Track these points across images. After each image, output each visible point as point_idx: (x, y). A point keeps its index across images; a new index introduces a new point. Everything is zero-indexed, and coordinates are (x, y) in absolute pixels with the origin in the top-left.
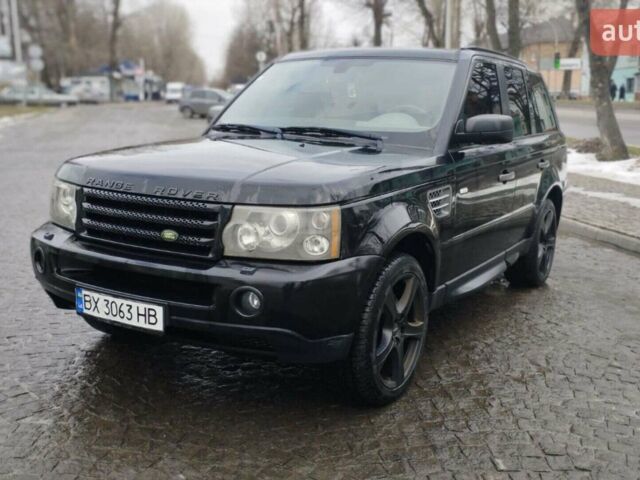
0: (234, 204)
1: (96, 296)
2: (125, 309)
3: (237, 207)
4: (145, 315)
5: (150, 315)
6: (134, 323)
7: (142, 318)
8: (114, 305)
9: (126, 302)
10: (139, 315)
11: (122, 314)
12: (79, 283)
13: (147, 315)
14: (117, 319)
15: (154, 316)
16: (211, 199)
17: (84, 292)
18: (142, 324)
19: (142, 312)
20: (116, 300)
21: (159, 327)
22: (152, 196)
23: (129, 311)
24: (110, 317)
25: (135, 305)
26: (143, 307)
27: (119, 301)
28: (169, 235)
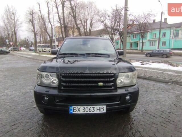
0: (118, 73)
1: (79, 107)
2: (92, 109)
3: (119, 74)
4: (99, 109)
5: (101, 109)
6: (95, 112)
7: (98, 111)
8: (87, 109)
9: (92, 107)
10: (97, 109)
11: (90, 111)
12: (69, 104)
13: (100, 109)
14: (89, 112)
15: (103, 109)
16: (112, 73)
17: (73, 107)
18: (99, 112)
19: (98, 108)
20: (88, 107)
21: (105, 111)
22: (92, 74)
23: (93, 109)
24: (85, 112)
25: (96, 107)
26: (98, 107)
27: (89, 107)
28: (101, 84)
